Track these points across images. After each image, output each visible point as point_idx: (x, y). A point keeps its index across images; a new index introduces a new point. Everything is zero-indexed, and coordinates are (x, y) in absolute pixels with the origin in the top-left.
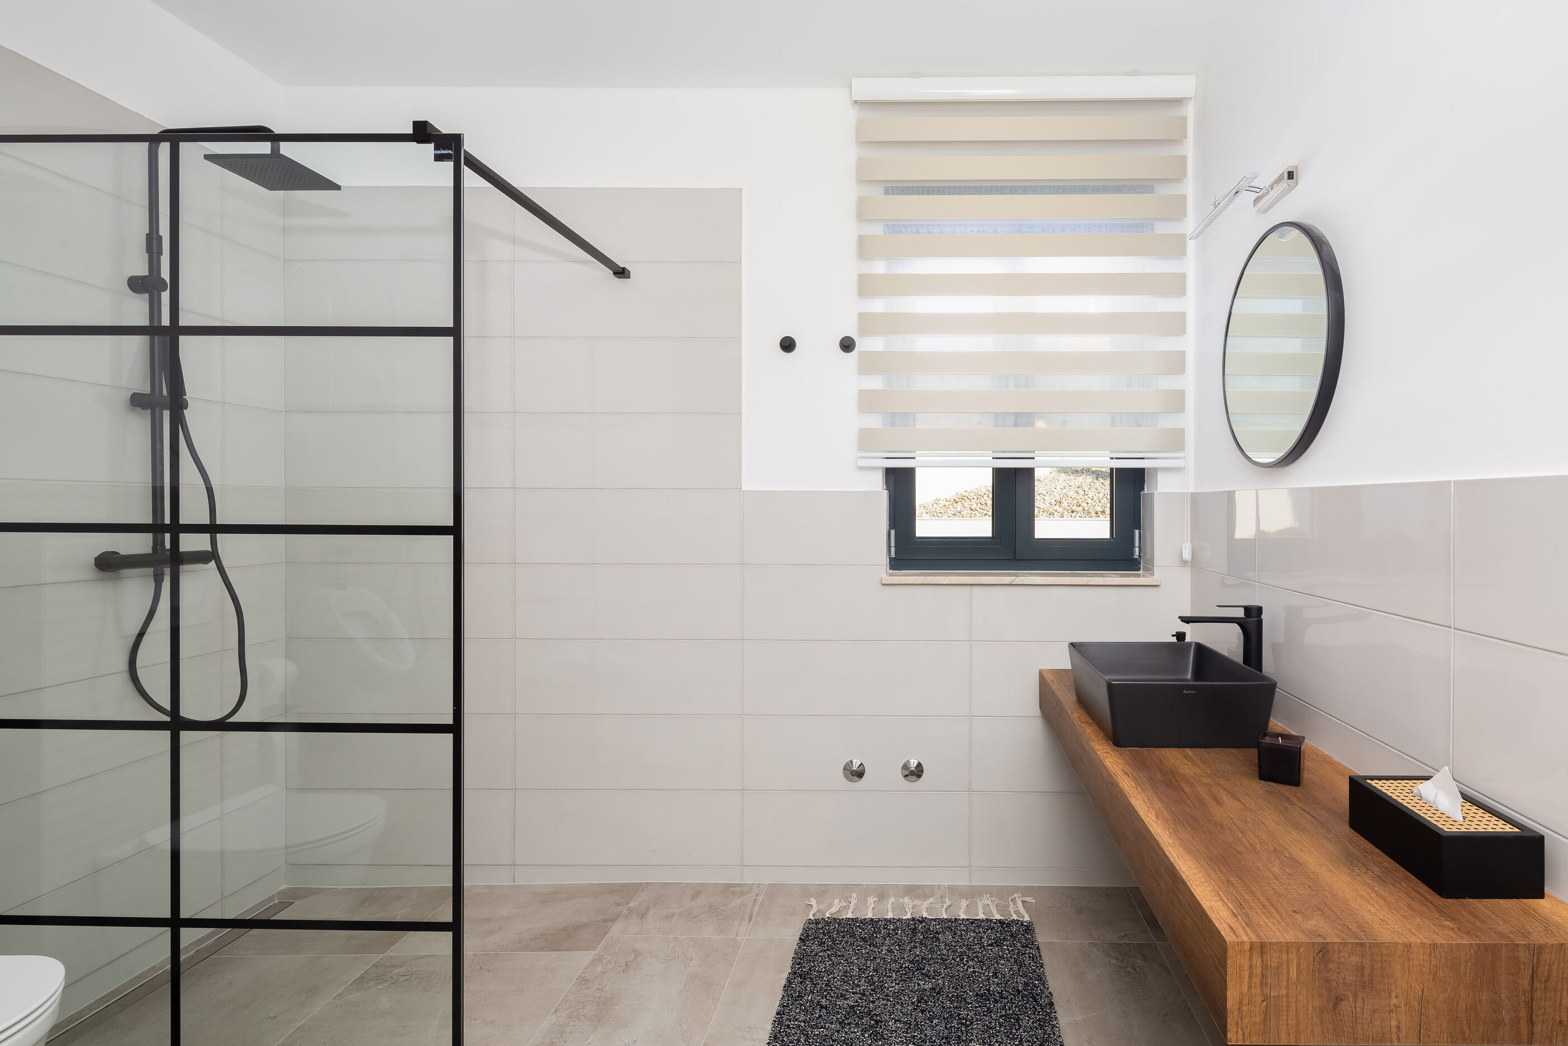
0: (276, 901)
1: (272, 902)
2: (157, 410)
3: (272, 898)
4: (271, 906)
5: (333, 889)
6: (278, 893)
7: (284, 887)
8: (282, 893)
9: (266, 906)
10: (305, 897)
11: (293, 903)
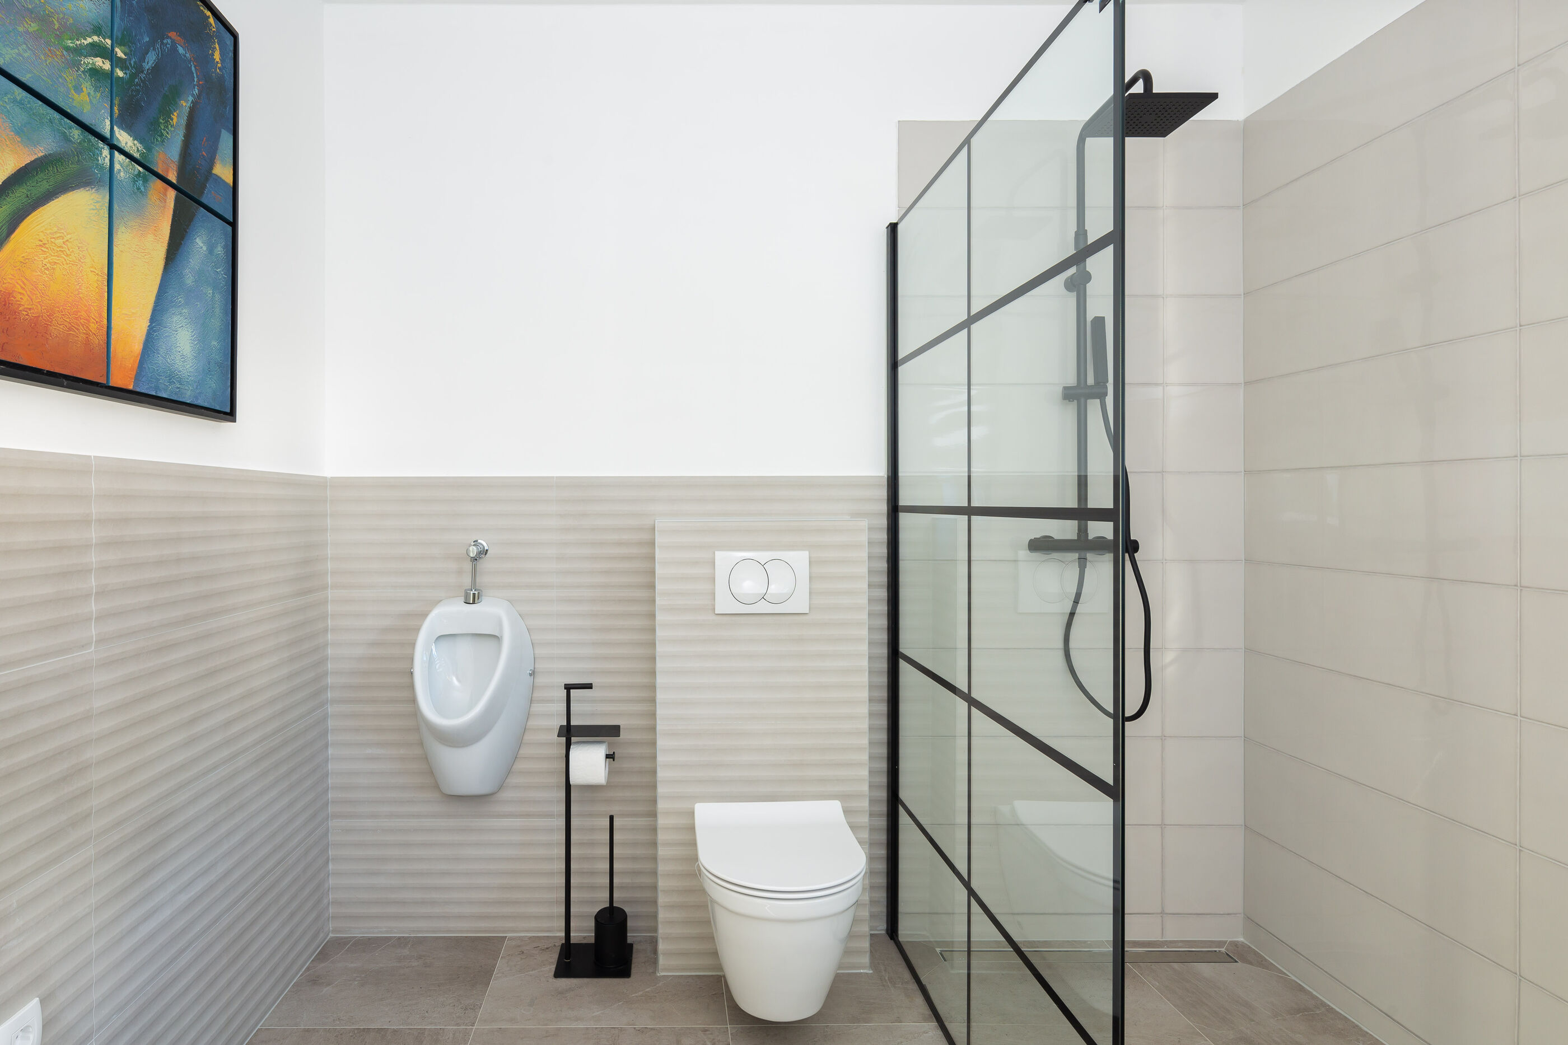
0: (1223, 950)
1: (1220, 947)
2: (1082, 400)
3: (1221, 944)
4: (1216, 951)
5: (1285, 974)
6: (1231, 943)
7: (1241, 939)
8: (1235, 944)
9: (1210, 947)
10: (1251, 963)
11: (1236, 962)
